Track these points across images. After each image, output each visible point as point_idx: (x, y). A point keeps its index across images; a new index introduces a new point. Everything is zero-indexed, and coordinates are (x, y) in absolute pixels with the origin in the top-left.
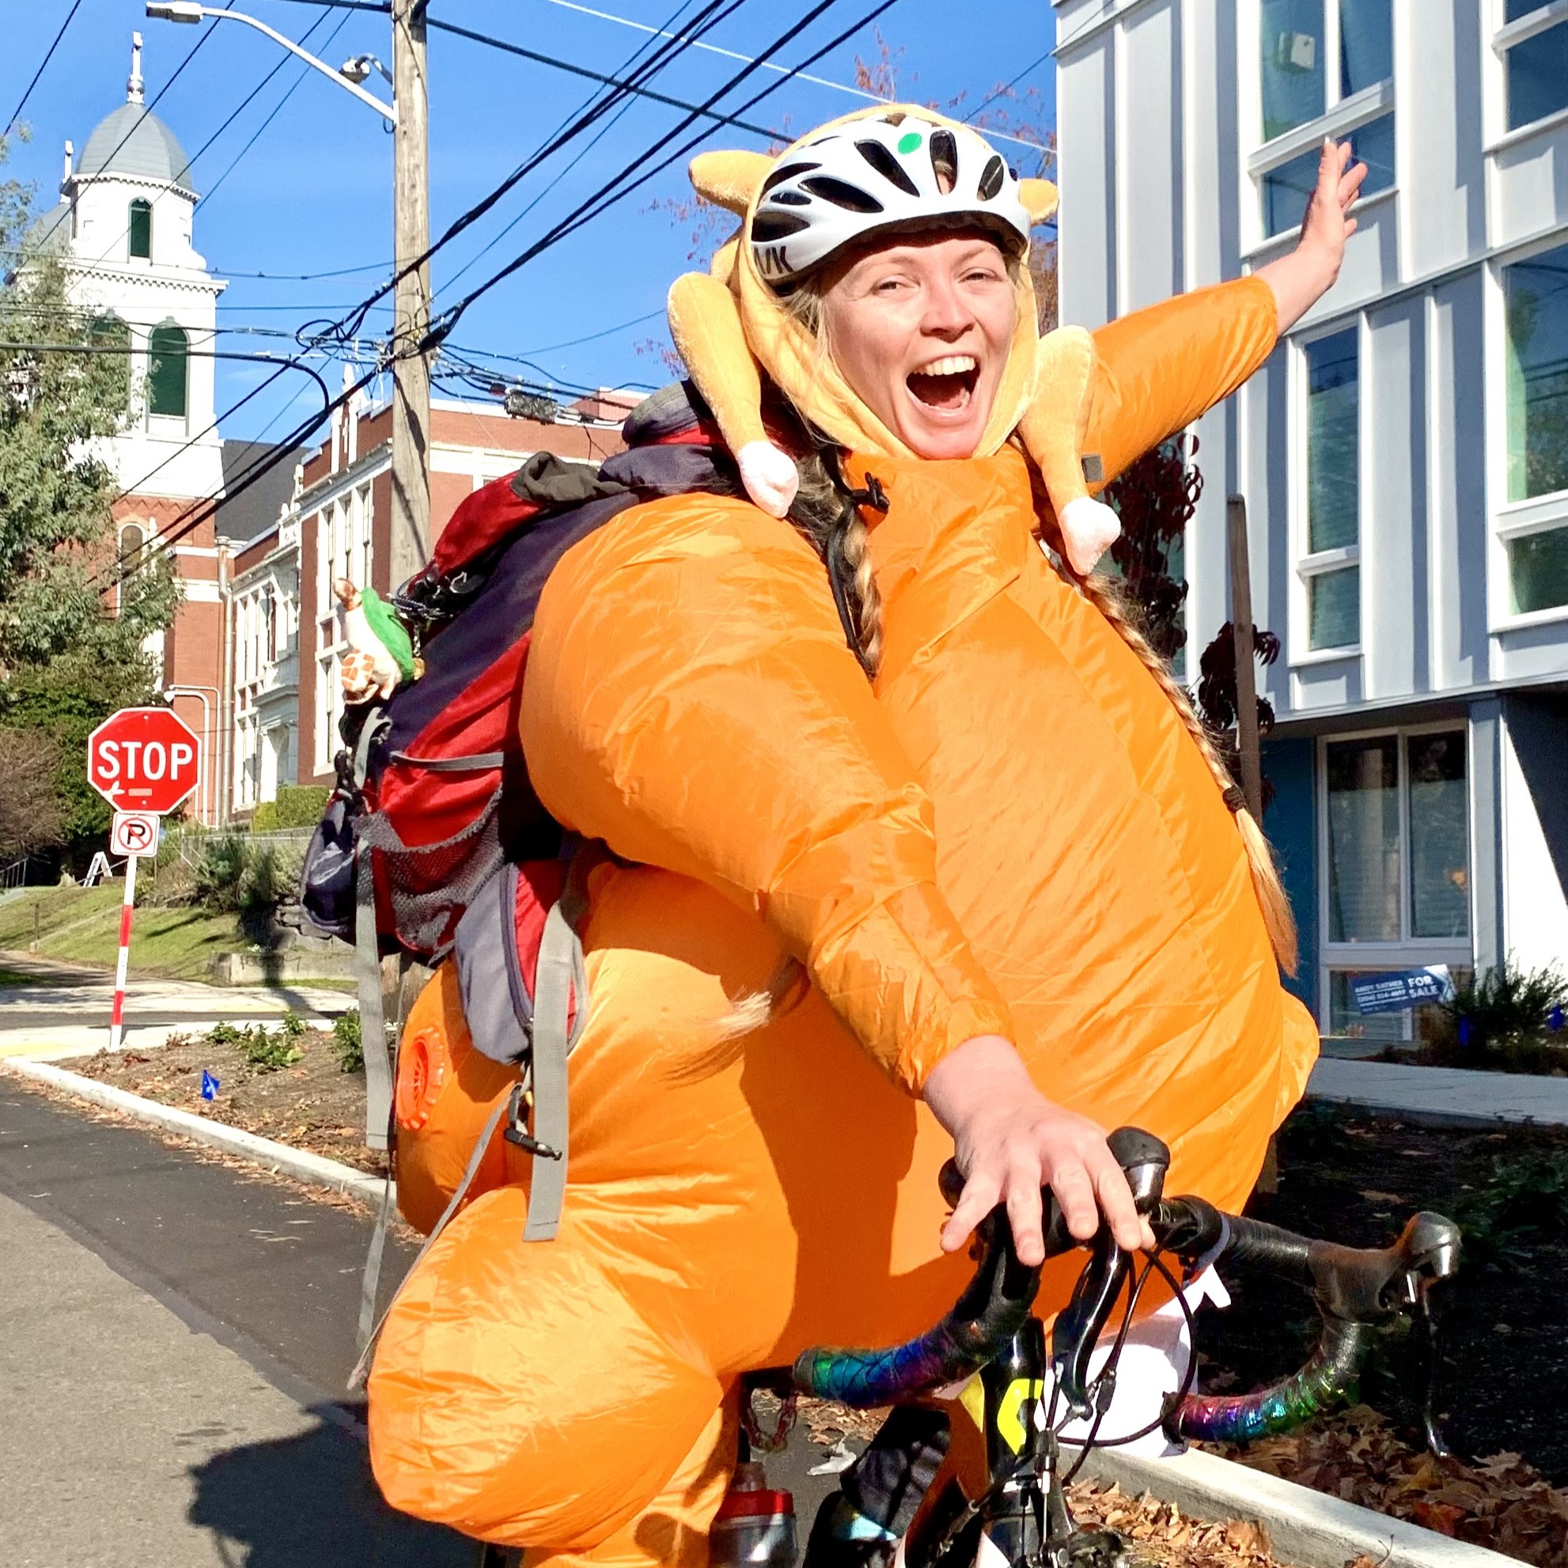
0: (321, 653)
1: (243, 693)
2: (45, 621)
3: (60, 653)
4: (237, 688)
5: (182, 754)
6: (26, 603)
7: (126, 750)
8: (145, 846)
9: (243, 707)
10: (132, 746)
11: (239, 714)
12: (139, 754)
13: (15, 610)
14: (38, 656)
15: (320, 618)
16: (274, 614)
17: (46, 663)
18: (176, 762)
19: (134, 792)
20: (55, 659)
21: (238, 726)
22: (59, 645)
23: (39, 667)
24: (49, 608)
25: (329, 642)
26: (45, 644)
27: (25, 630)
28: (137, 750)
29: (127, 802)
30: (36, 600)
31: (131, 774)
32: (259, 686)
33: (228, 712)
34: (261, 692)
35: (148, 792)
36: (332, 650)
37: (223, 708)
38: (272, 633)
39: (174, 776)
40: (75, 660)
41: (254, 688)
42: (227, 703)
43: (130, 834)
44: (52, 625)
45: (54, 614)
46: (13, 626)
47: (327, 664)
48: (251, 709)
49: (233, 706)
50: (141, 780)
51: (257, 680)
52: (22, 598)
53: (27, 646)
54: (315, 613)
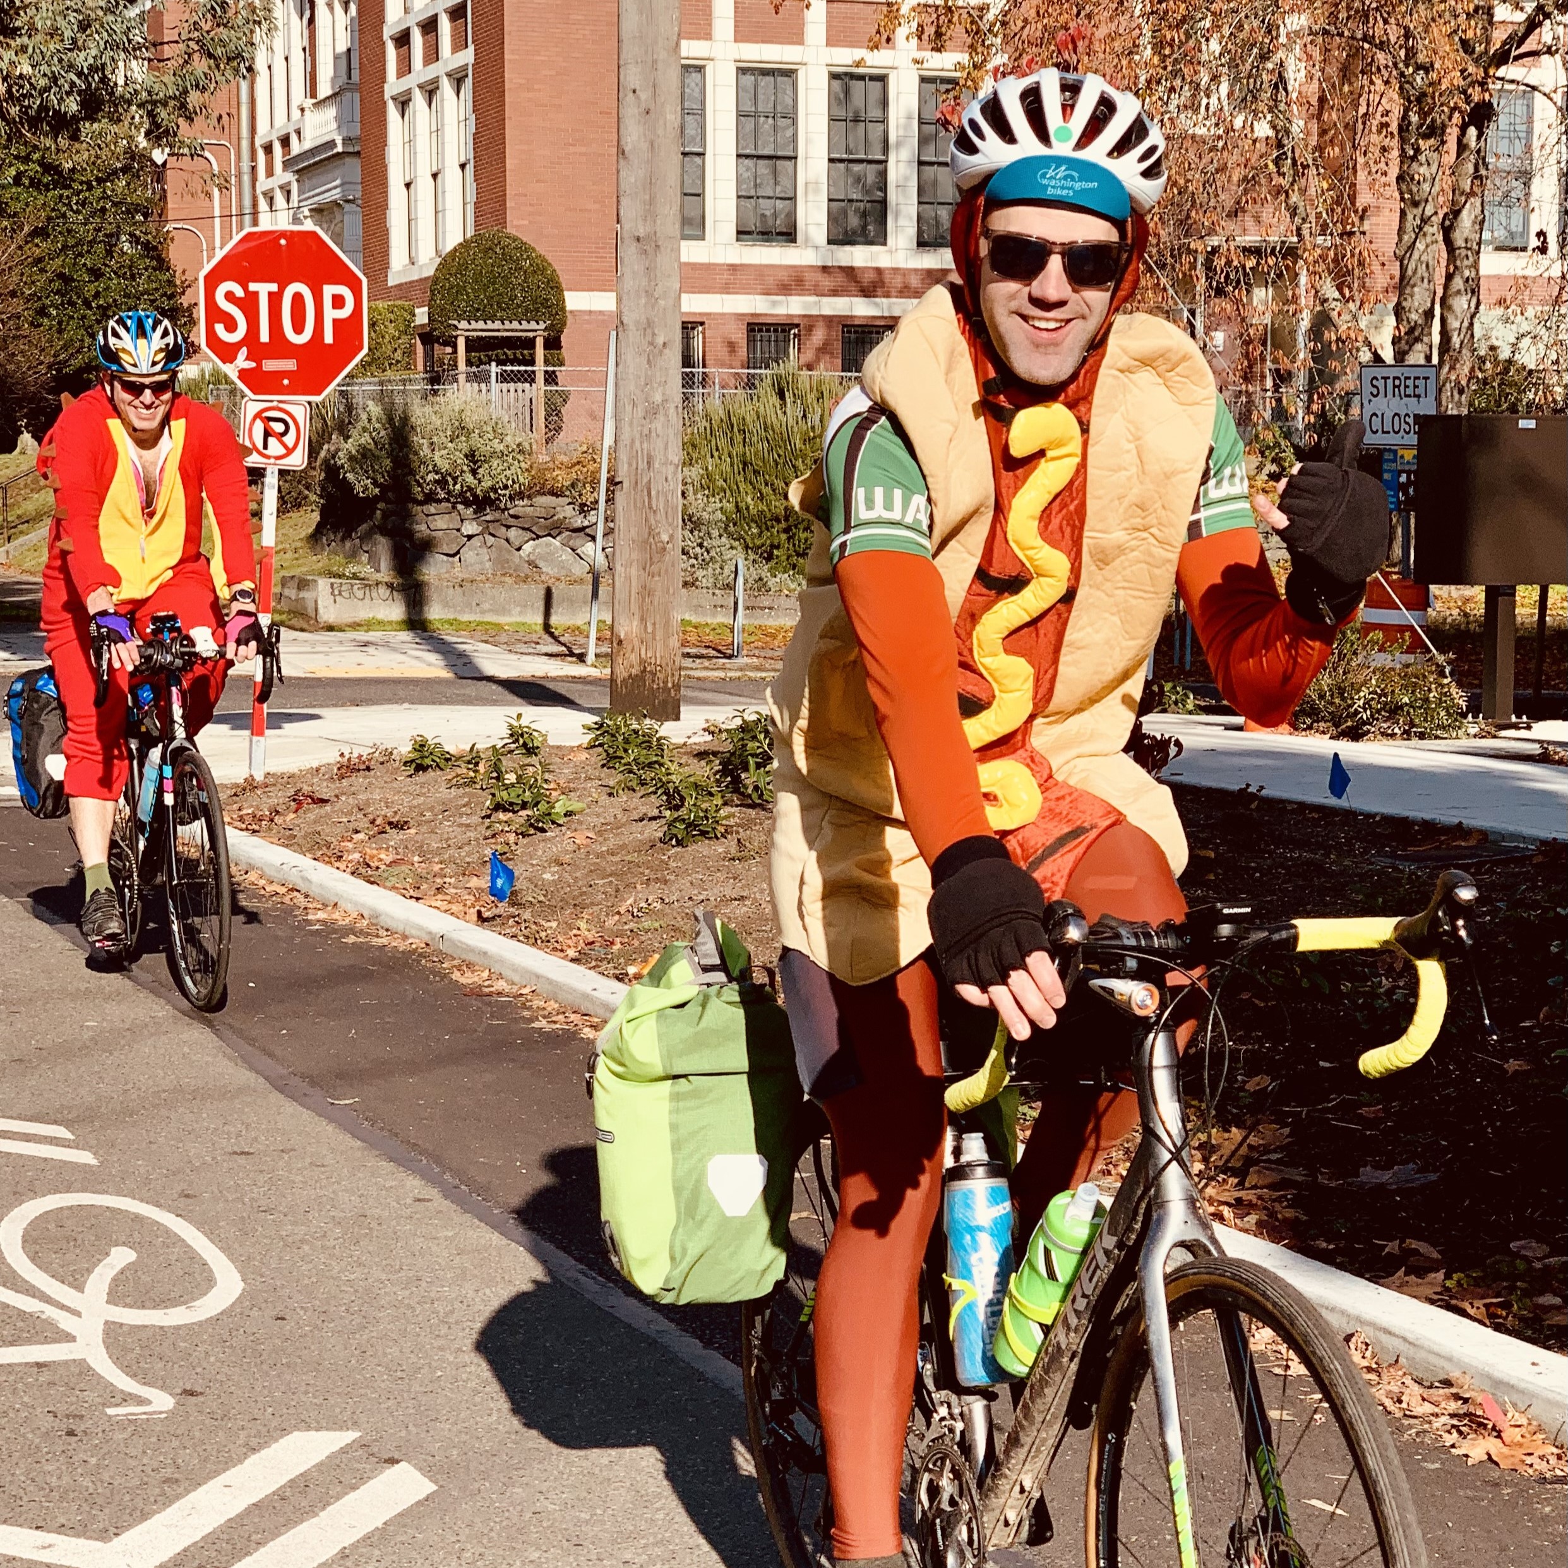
0: (393, 85)
1: (268, 149)
2: (71, 66)
3: (94, 120)
4: (258, 142)
5: (338, 301)
6: (39, 37)
7: (256, 294)
8: (290, 451)
9: (270, 173)
10: (264, 289)
11: (263, 184)
12: (275, 300)
13: (23, 49)
14: (64, 125)
15: (390, 30)
16: (311, 21)
17: (75, 137)
18: (330, 314)
19: (270, 365)
20: (86, 127)
21: (263, 205)
22: (92, 105)
23: (63, 142)
24: (75, 46)
25: (405, 67)
26: (72, 106)
27: (43, 82)
28: (270, 294)
29: (257, 381)
30: (54, 33)
31: (264, 337)
32: (294, 139)
33: (246, 179)
34: (296, 148)
35: (290, 365)
36: (411, 81)
37: (239, 176)
38: (311, 50)
39: (329, 338)
40: (115, 128)
41: (285, 141)
42: (246, 165)
43: (267, 434)
44: (80, 74)
45: (82, 55)
46: (21, 76)
47: (404, 103)
48: (283, 176)
49: (254, 168)
50: (279, 346)
51: (291, 130)
52: (32, 30)
53: (43, 108)
54: (382, 21)
